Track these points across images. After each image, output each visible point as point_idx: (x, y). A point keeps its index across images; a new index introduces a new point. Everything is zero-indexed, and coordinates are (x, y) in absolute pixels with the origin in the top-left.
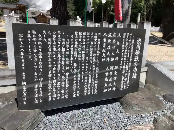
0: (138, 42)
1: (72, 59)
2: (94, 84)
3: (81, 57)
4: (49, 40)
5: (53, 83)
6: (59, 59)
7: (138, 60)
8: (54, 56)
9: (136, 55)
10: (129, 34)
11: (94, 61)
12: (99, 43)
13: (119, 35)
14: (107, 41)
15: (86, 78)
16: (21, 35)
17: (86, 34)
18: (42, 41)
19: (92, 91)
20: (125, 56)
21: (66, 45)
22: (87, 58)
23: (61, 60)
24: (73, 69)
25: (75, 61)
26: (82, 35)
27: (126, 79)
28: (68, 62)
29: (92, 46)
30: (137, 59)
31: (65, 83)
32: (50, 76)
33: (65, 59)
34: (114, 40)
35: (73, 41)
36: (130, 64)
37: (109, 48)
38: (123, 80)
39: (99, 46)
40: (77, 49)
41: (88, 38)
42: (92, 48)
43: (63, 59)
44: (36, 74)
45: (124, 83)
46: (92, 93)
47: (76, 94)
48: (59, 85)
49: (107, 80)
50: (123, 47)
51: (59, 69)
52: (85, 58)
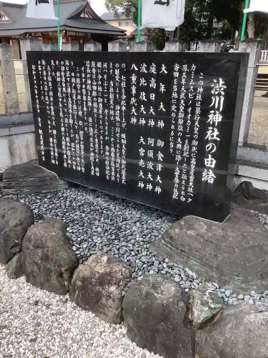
0: (216, 91)
1: (85, 109)
2: (121, 165)
3: (98, 109)
4: (58, 74)
5: (66, 142)
6: (70, 106)
7: (219, 139)
8: (65, 101)
9: (211, 123)
10: (189, 67)
11: (118, 119)
12: (123, 84)
13: (164, 68)
14: (138, 81)
15: (107, 148)
16: (33, 67)
17: (102, 66)
18: (51, 75)
19: (118, 175)
20: (181, 122)
21: (76, 84)
22: (106, 111)
23: (72, 107)
24: (88, 127)
25: (90, 113)
26: (97, 68)
27: (184, 177)
28: (80, 113)
29: (111, 90)
30: (215, 136)
31: (80, 147)
32: (63, 129)
33: (77, 108)
34: (153, 80)
35: (84, 78)
36: (195, 143)
37: (142, 96)
38: (177, 176)
39: (123, 91)
40: (91, 92)
41: (105, 73)
42: (112, 93)
43: (75, 107)
44: (49, 123)
45: (180, 184)
46: (118, 179)
47: (95, 172)
48: (74, 148)
49: (143, 165)
50: (174, 98)
51: (71, 121)
52: (103, 110)
